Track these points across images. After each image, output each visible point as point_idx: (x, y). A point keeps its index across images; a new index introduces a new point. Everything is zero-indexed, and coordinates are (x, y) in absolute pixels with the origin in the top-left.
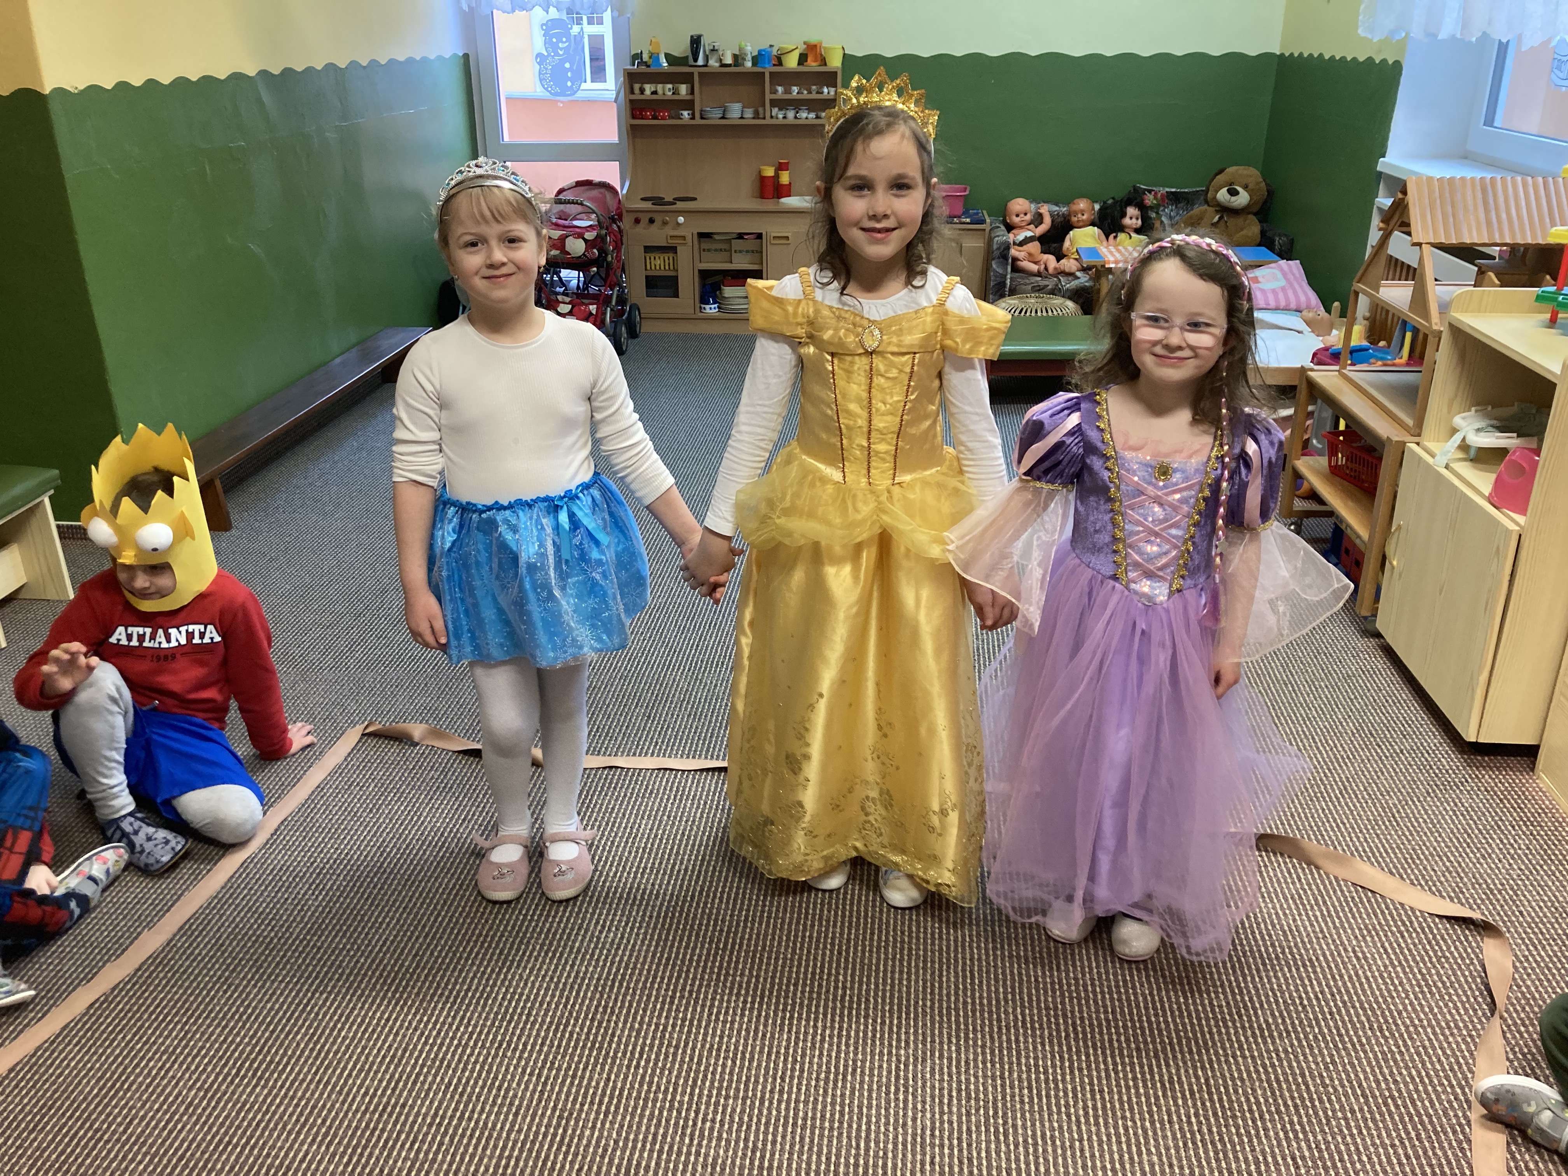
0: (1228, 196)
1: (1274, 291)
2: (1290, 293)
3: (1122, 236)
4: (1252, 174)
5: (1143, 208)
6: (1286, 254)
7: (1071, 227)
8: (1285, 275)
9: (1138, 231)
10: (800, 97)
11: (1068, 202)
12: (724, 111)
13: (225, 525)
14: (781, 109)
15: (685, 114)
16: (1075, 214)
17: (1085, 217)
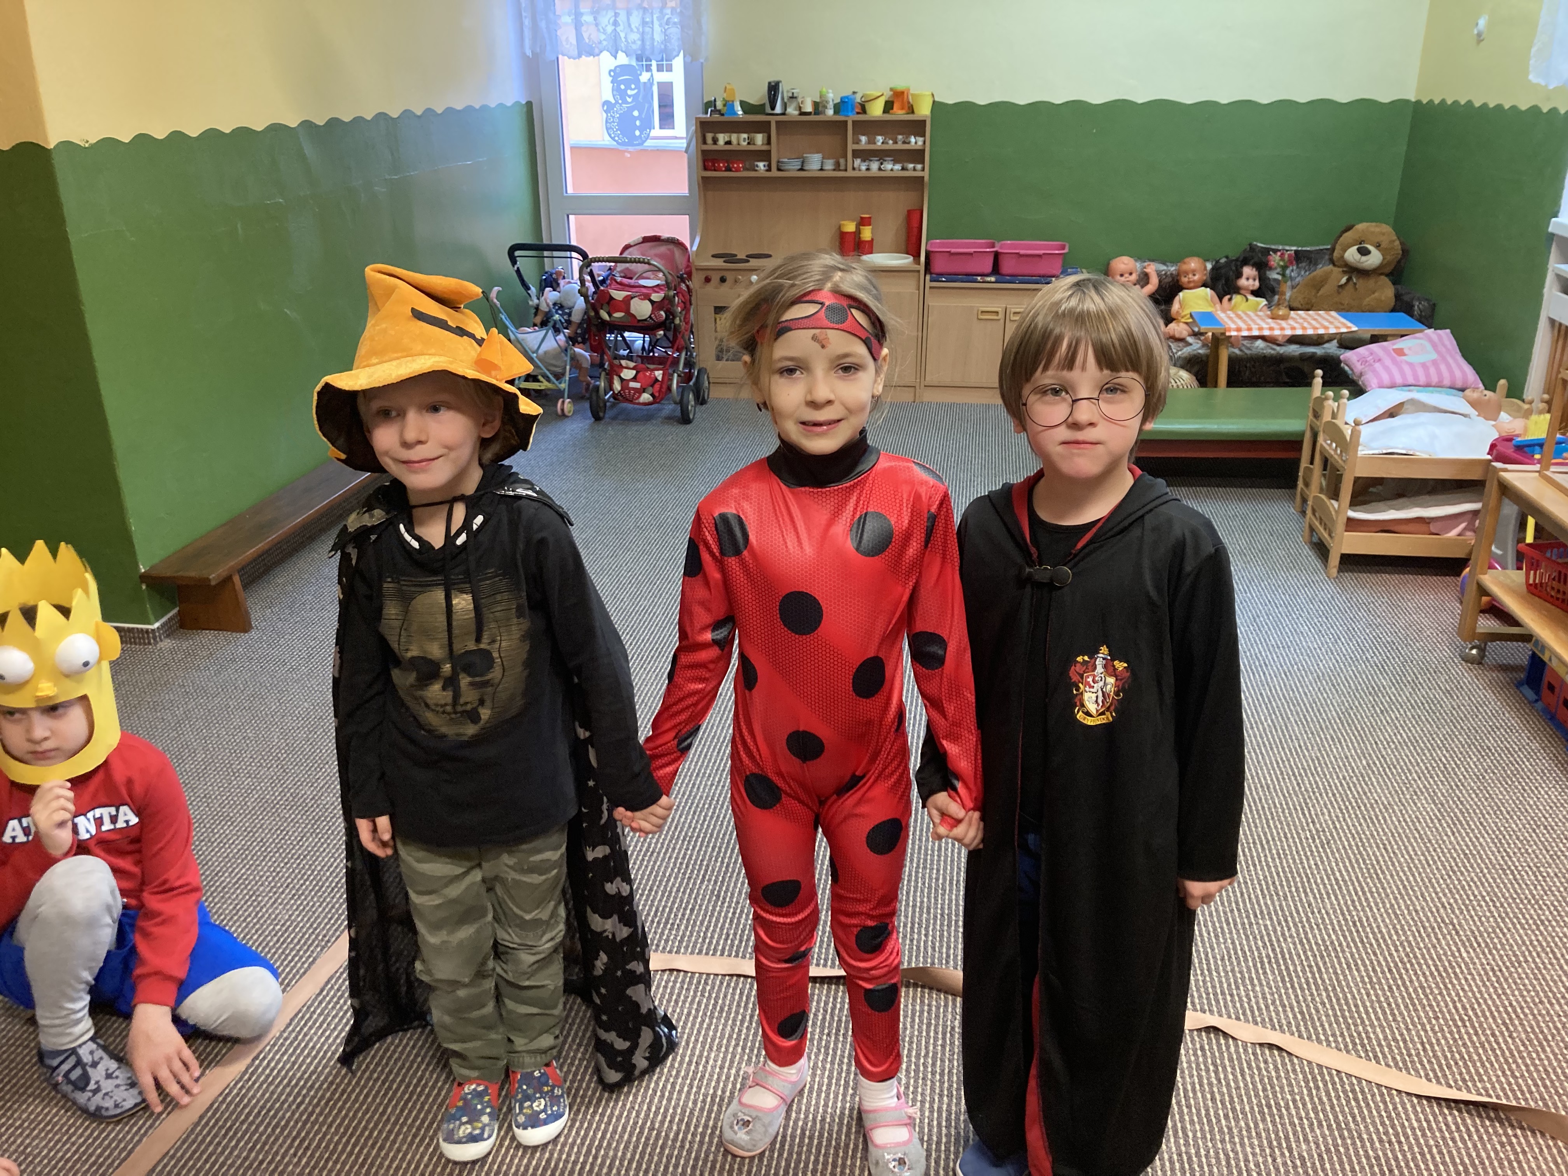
0: (1358, 256)
1: (1424, 365)
2: (1443, 367)
3: (1237, 298)
4: (1385, 231)
5: (1262, 267)
7: (1181, 288)
9: (1256, 293)
10: (885, 147)
12: (803, 162)
13: (243, 625)
14: (864, 161)
15: (761, 165)
16: (1186, 273)
17: (1196, 278)
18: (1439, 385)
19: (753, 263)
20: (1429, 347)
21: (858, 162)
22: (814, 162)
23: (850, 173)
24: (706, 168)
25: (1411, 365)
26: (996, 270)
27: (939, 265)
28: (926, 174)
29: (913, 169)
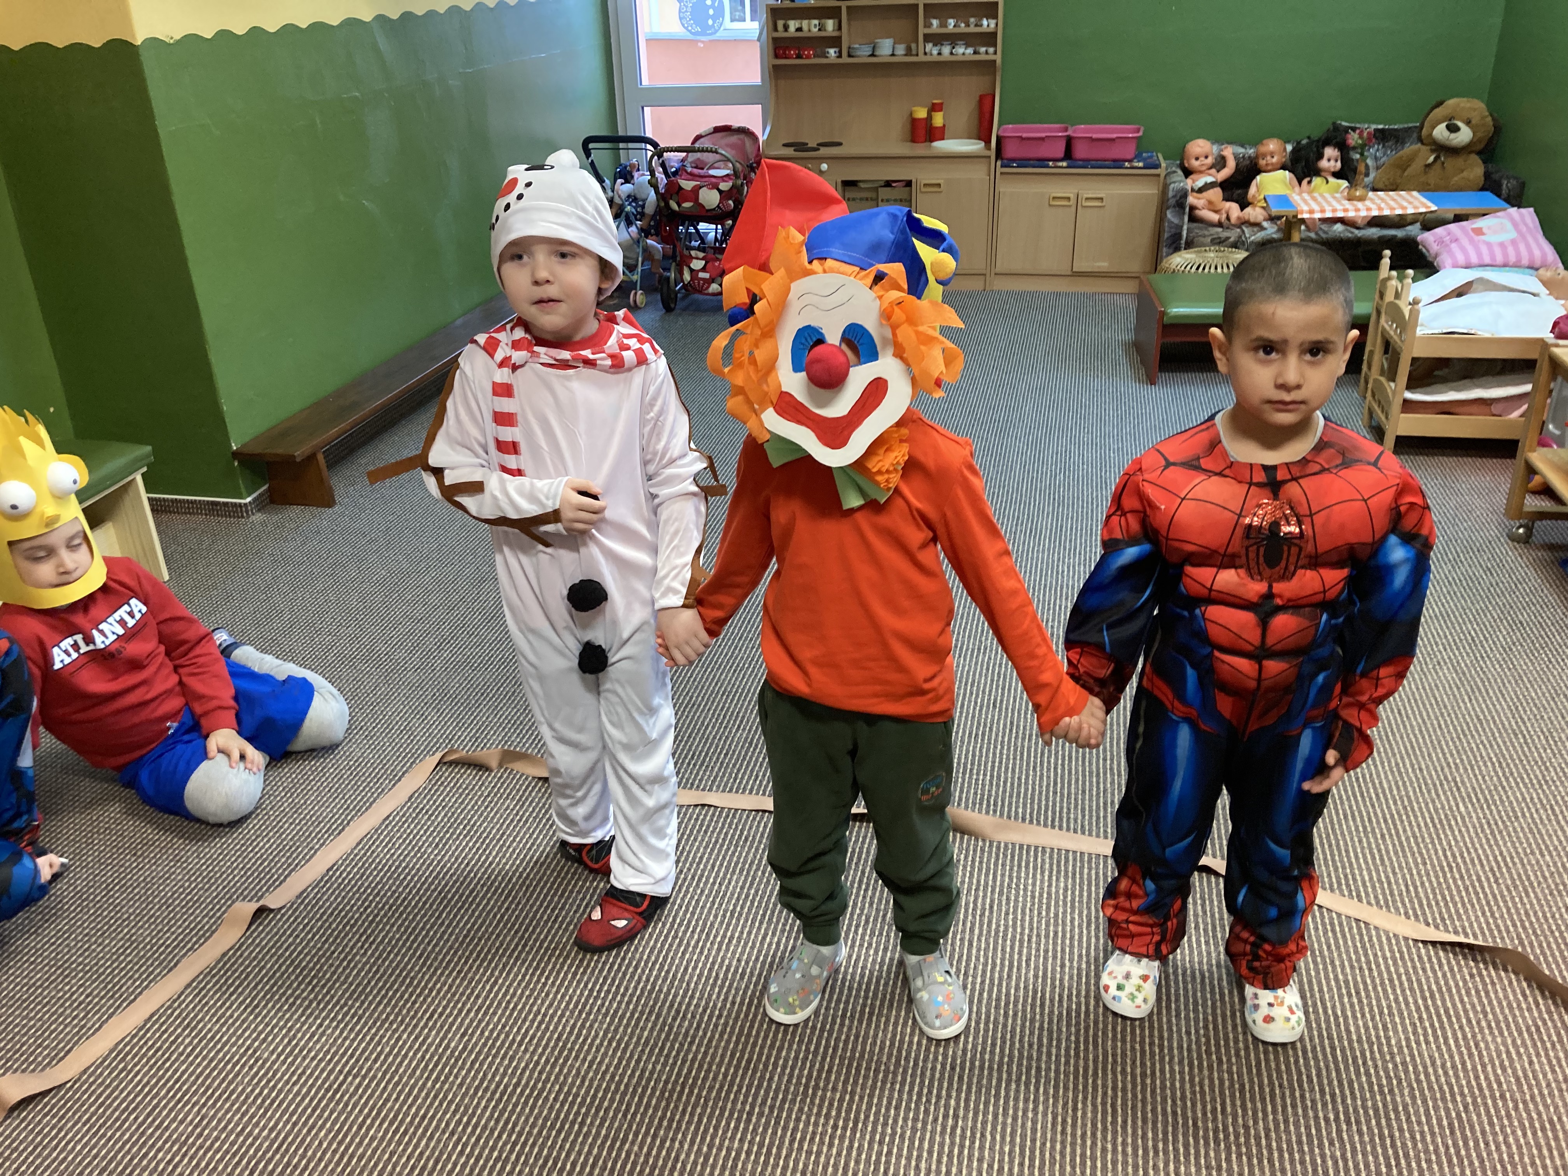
0: (1446, 133)
1: (1502, 245)
2: (1522, 247)
3: (1317, 181)
4: (1476, 107)
5: (1343, 147)
6: (1516, 200)
7: (1259, 171)
8: (1515, 225)
9: (1337, 175)
10: (957, 30)
11: (1257, 142)
12: (874, 48)
13: (328, 501)
14: (935, 45)
15: (832, 52)
16: (1264, 156)
17: (1275, 160)
18: (1517, 266)
19: (824, 151)
20: (1509, 225)
21: (929, 46)
22: (886, 47)
23: (922, 58)
24: (777, 56)
25: (1489, 245)
26: (1068, 155)
27: (1010, 151)
28: (998, 58)
29: (985, 53)
